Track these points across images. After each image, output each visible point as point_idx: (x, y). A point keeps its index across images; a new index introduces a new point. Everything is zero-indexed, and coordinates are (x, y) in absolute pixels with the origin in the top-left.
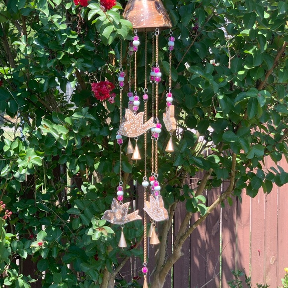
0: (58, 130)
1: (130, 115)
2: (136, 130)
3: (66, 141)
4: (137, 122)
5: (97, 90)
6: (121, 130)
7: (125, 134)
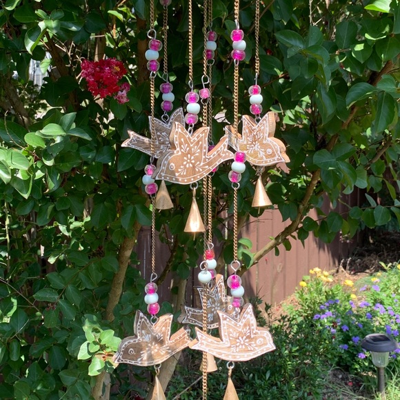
0: (9, 162)
1: (181, 136)
2: (194, 167)
3: (27, 182)
4: (196, 150)
5: (93, 75)
6: (162, 171)
7: (171, 178)
